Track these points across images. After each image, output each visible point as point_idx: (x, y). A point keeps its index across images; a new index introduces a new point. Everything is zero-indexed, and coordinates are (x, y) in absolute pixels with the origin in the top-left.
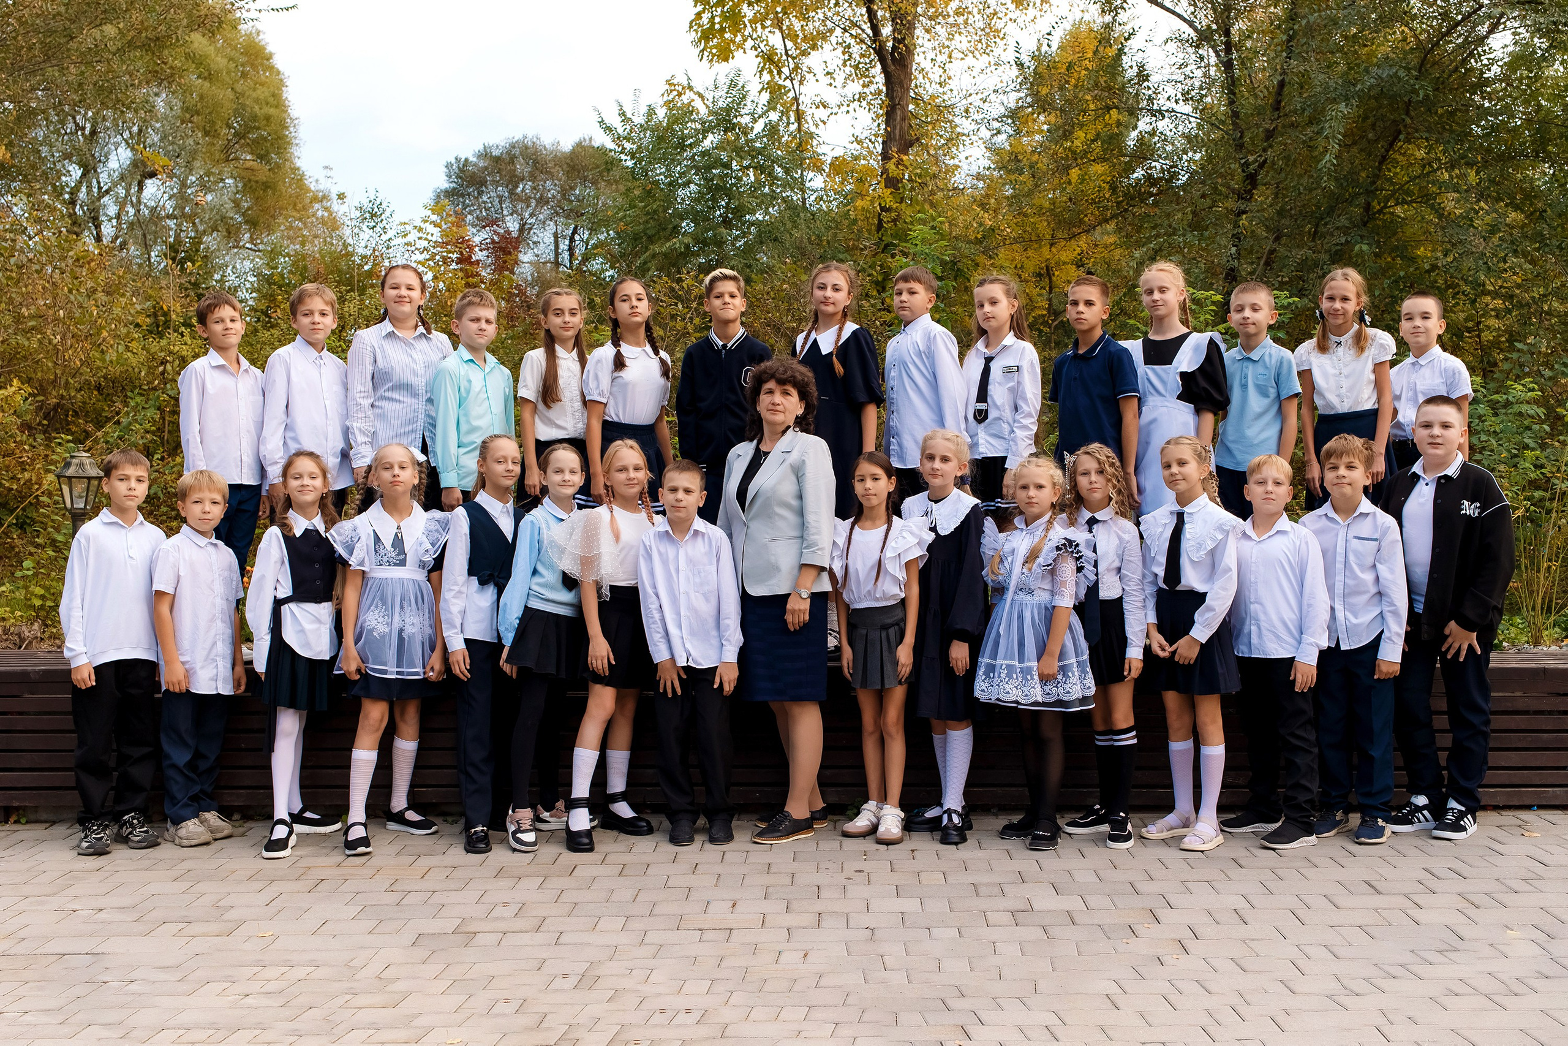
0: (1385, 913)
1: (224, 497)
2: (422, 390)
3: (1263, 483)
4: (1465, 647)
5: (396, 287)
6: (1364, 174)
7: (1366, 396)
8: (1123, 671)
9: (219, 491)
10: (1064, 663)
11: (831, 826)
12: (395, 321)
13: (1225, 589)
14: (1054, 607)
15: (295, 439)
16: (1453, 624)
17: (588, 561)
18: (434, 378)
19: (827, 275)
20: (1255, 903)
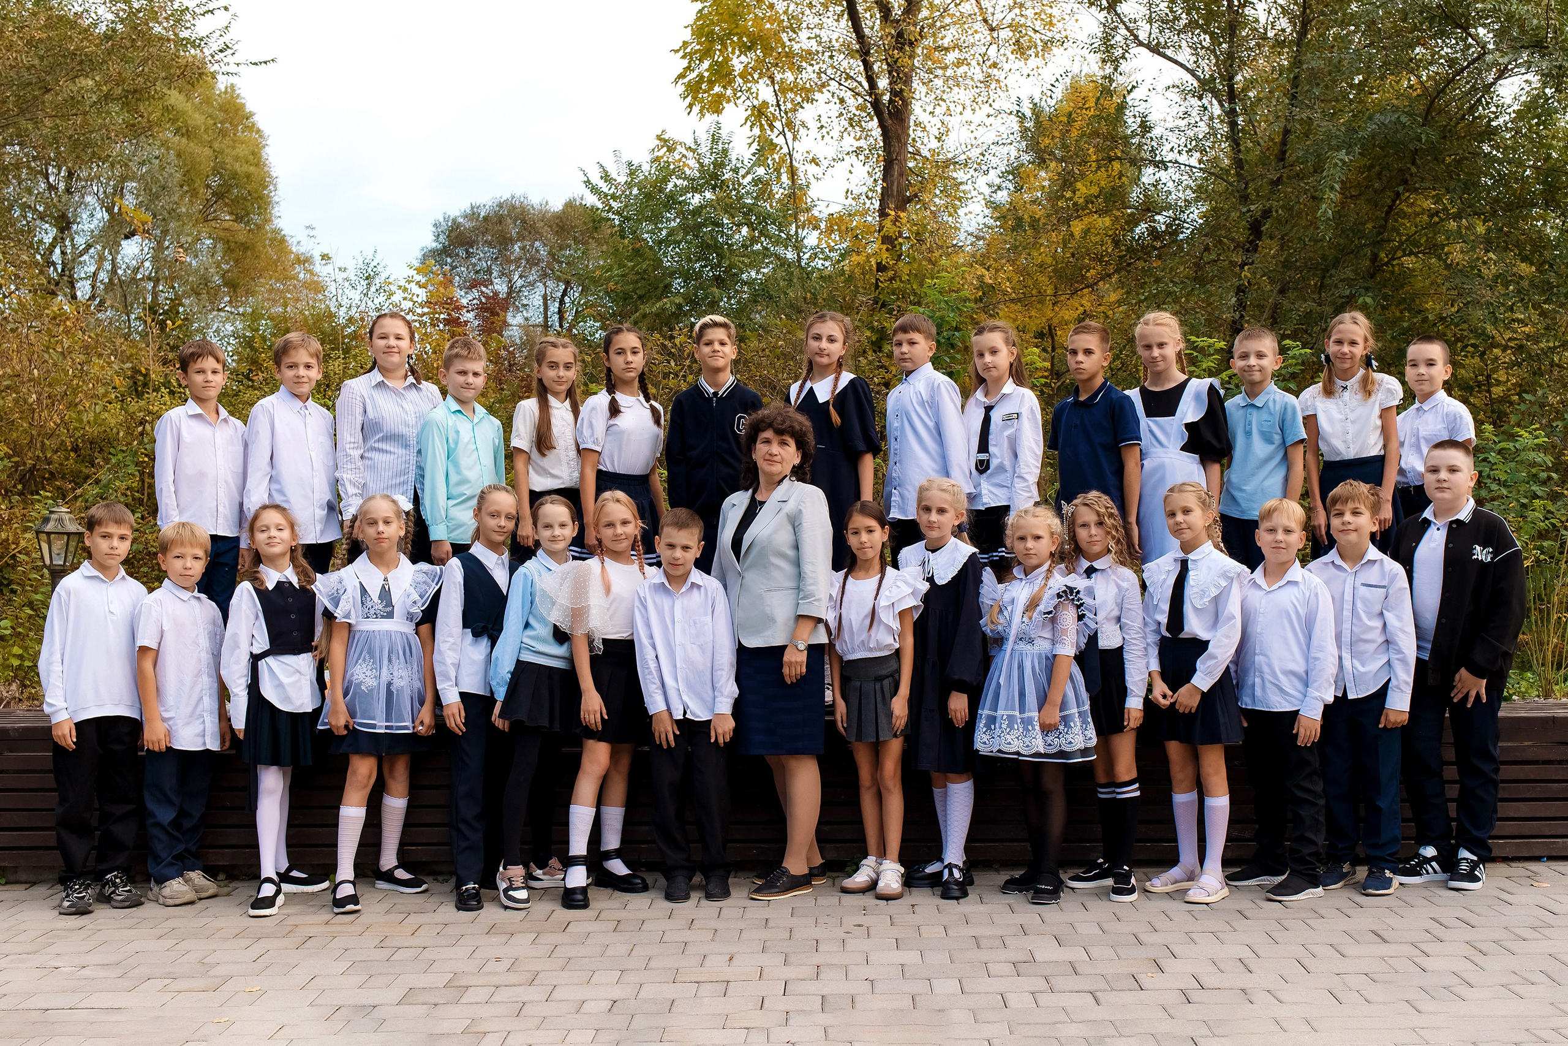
0: (1391, 961)
1: (206, 552)
2: (413, 442)
3: (1272, 530)
4: (1473, 694)
5: (384, 337)
6: (1369, 226)
7: (1372, 442)
8: (1123, 721)
9: (201, 545)
10: (1066, 713)
11: (830, 883)
12: (384, 371)
13: (1227, 637)
14: (1055, 656)
15: (281, 492)
16: (1463, 671)
17: (578, 613)
18: (423, 428)
19: (822, 325)
20: (1260, 953)
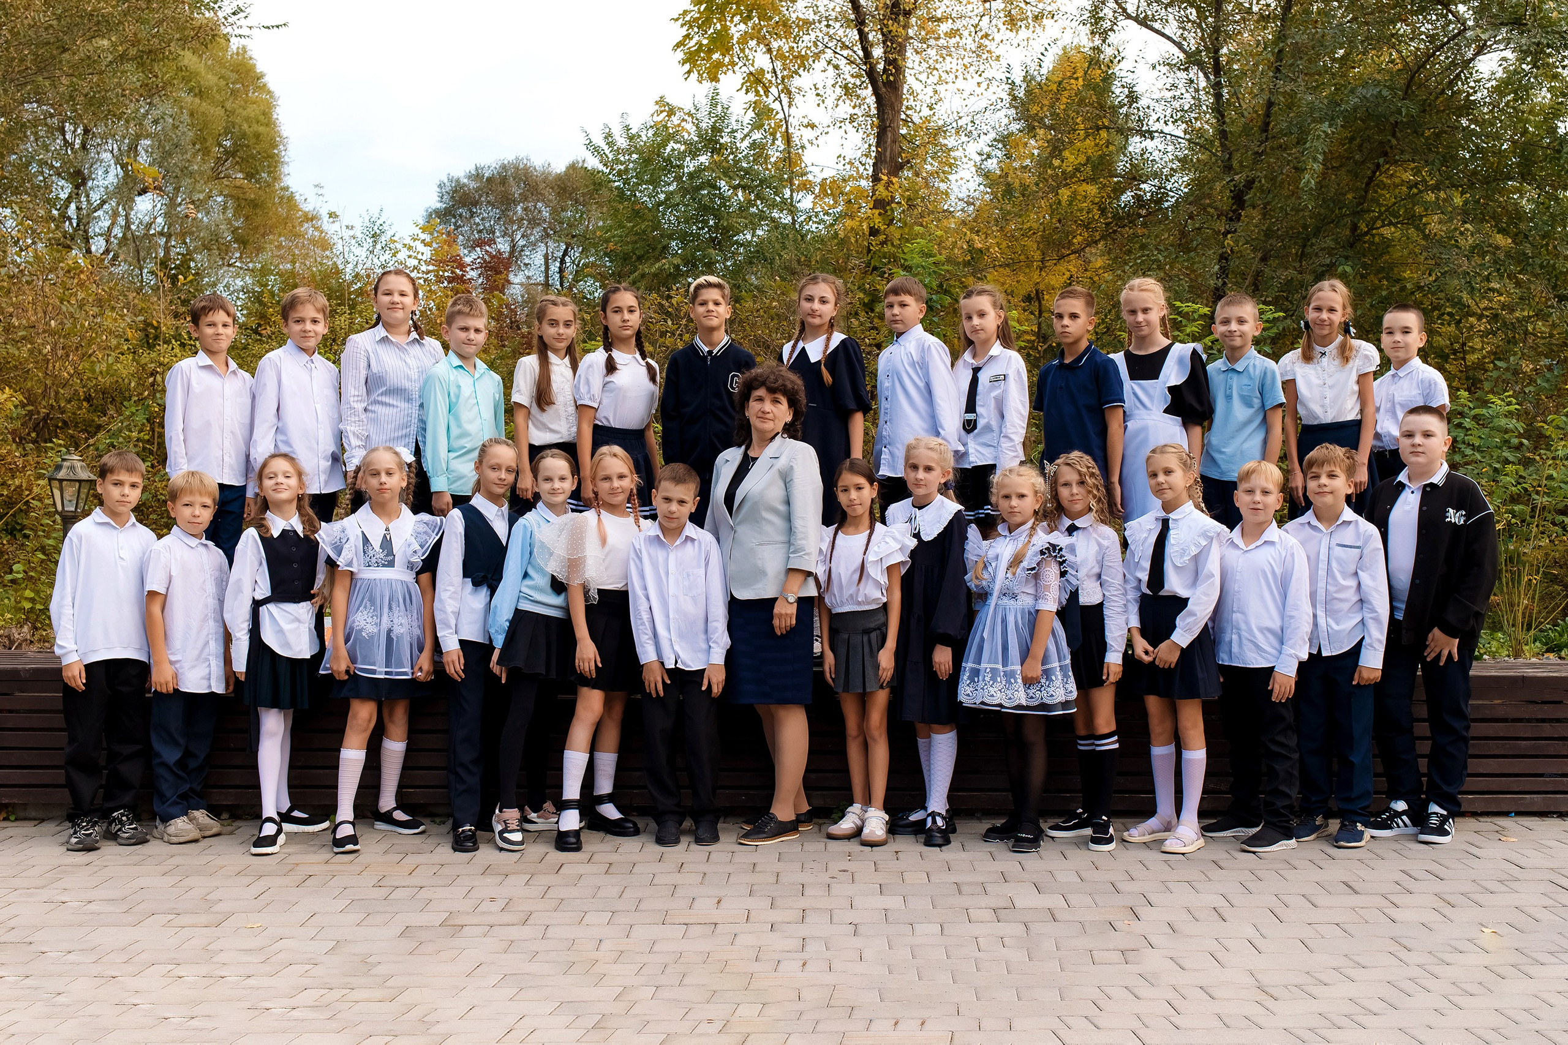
0: (1361, 912)
1: (214, 500)
2: (416, 395)
3: (1250, 492)
4: (1445, 653)
5: (389, 293)
6: (1350, 196)
7: (1350, 407)
8: (1102, 675)
9: (209, 494)
10: (1048, 667)
11: (816, 828)
12: (388, 326)
13: (1206, 595)
14: (1038, 611)
15: (287, 443)
16: (1436, 631)
17: (574, 564)
18: (426, 382)
19: (815, 287)
20: (1234, 902)
